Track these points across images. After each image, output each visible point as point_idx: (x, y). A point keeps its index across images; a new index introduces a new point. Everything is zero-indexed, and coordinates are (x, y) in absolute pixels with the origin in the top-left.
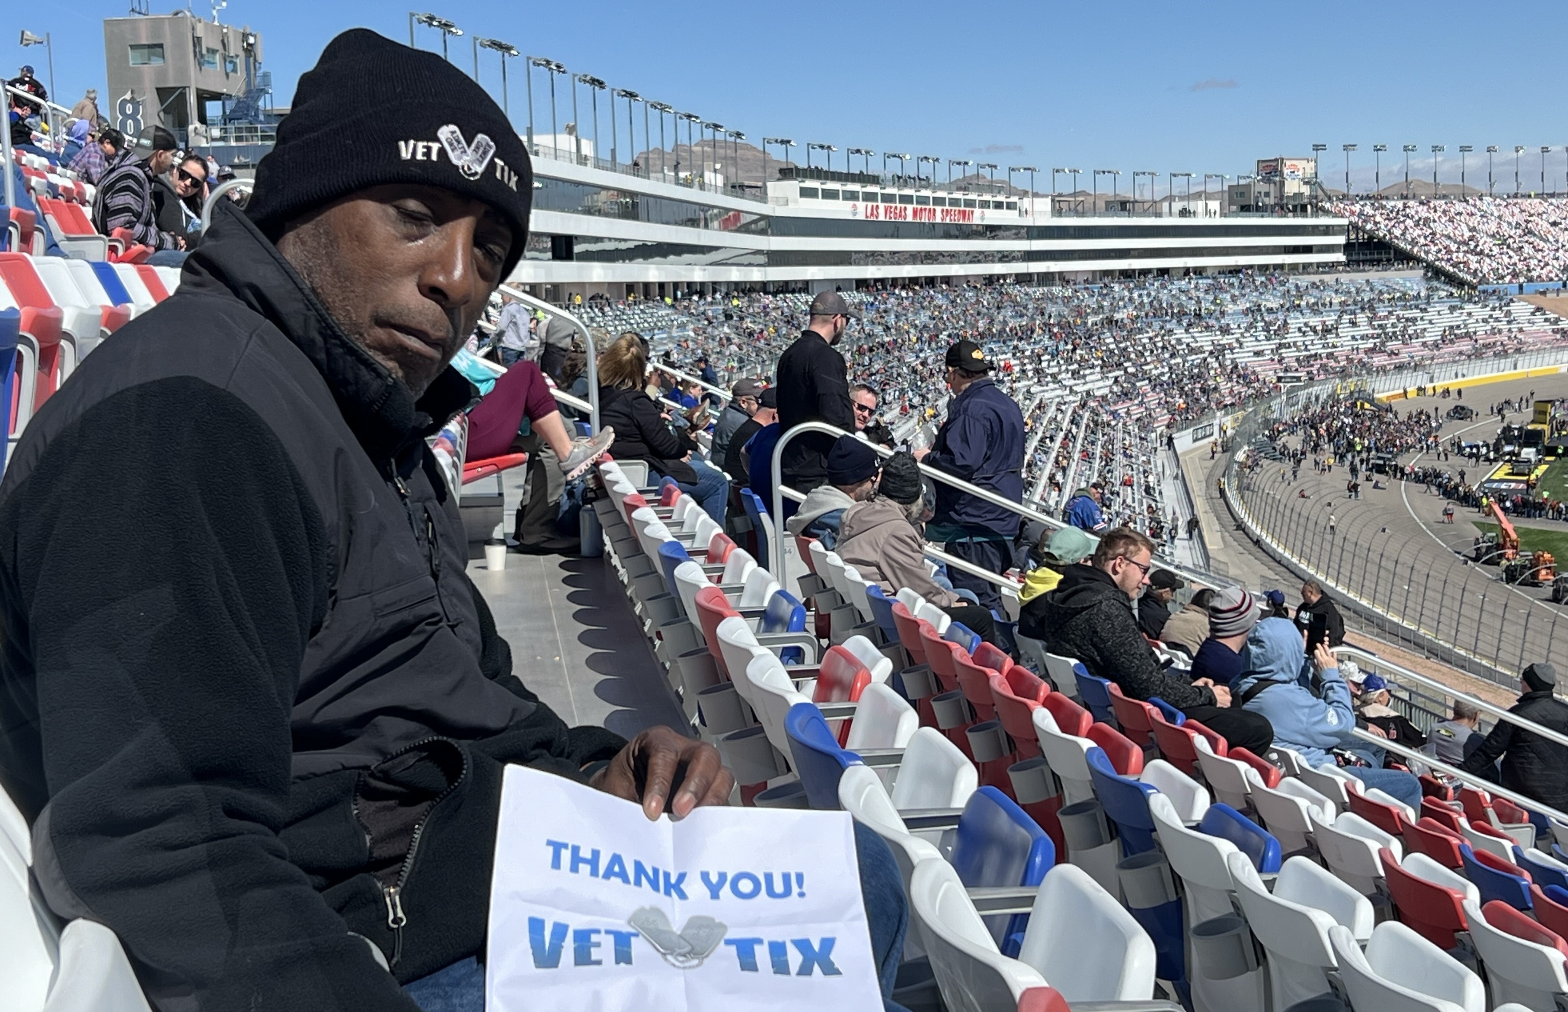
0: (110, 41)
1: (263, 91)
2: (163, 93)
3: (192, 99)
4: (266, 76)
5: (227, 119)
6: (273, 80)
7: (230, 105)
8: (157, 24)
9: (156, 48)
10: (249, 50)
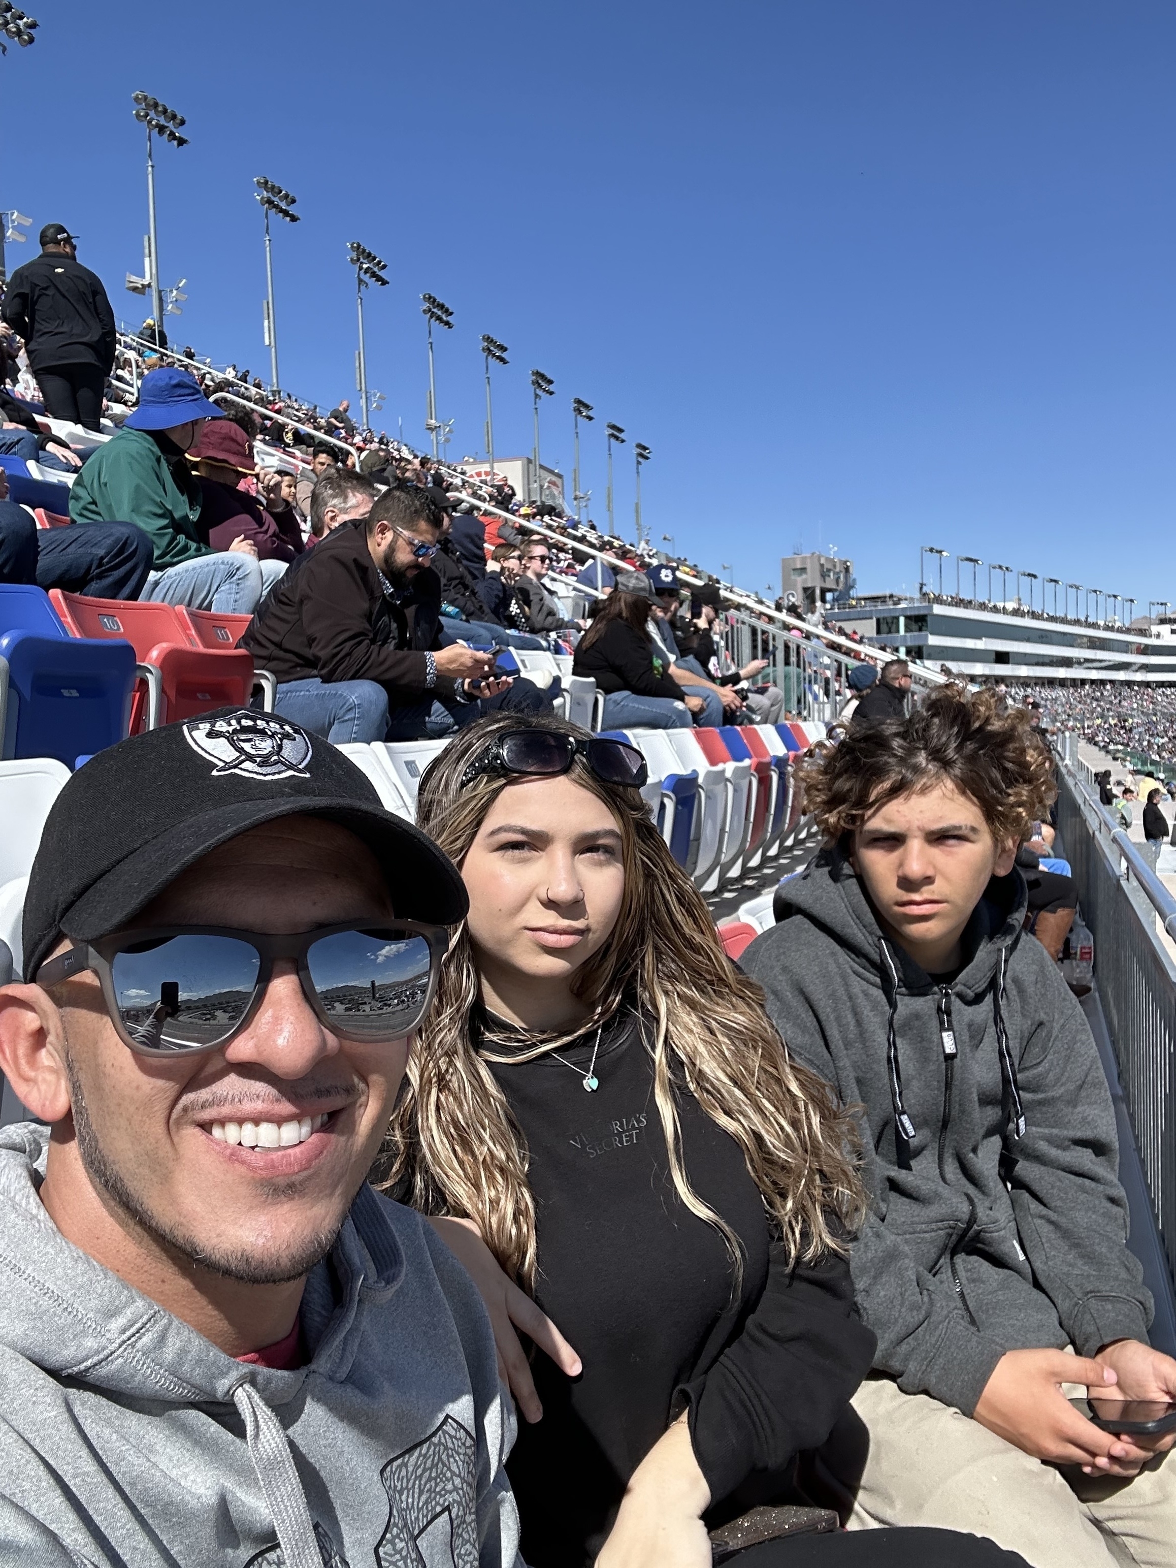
0: (784, 568)
1: (852, 587)
2: (805, 590)
3: (818, 592)
4: (854, 580)
5: (834, 600)
6: (858, 582)
7: (837, 594)
8: (804, 560)
9: (803, 570)
10: (847, 569)
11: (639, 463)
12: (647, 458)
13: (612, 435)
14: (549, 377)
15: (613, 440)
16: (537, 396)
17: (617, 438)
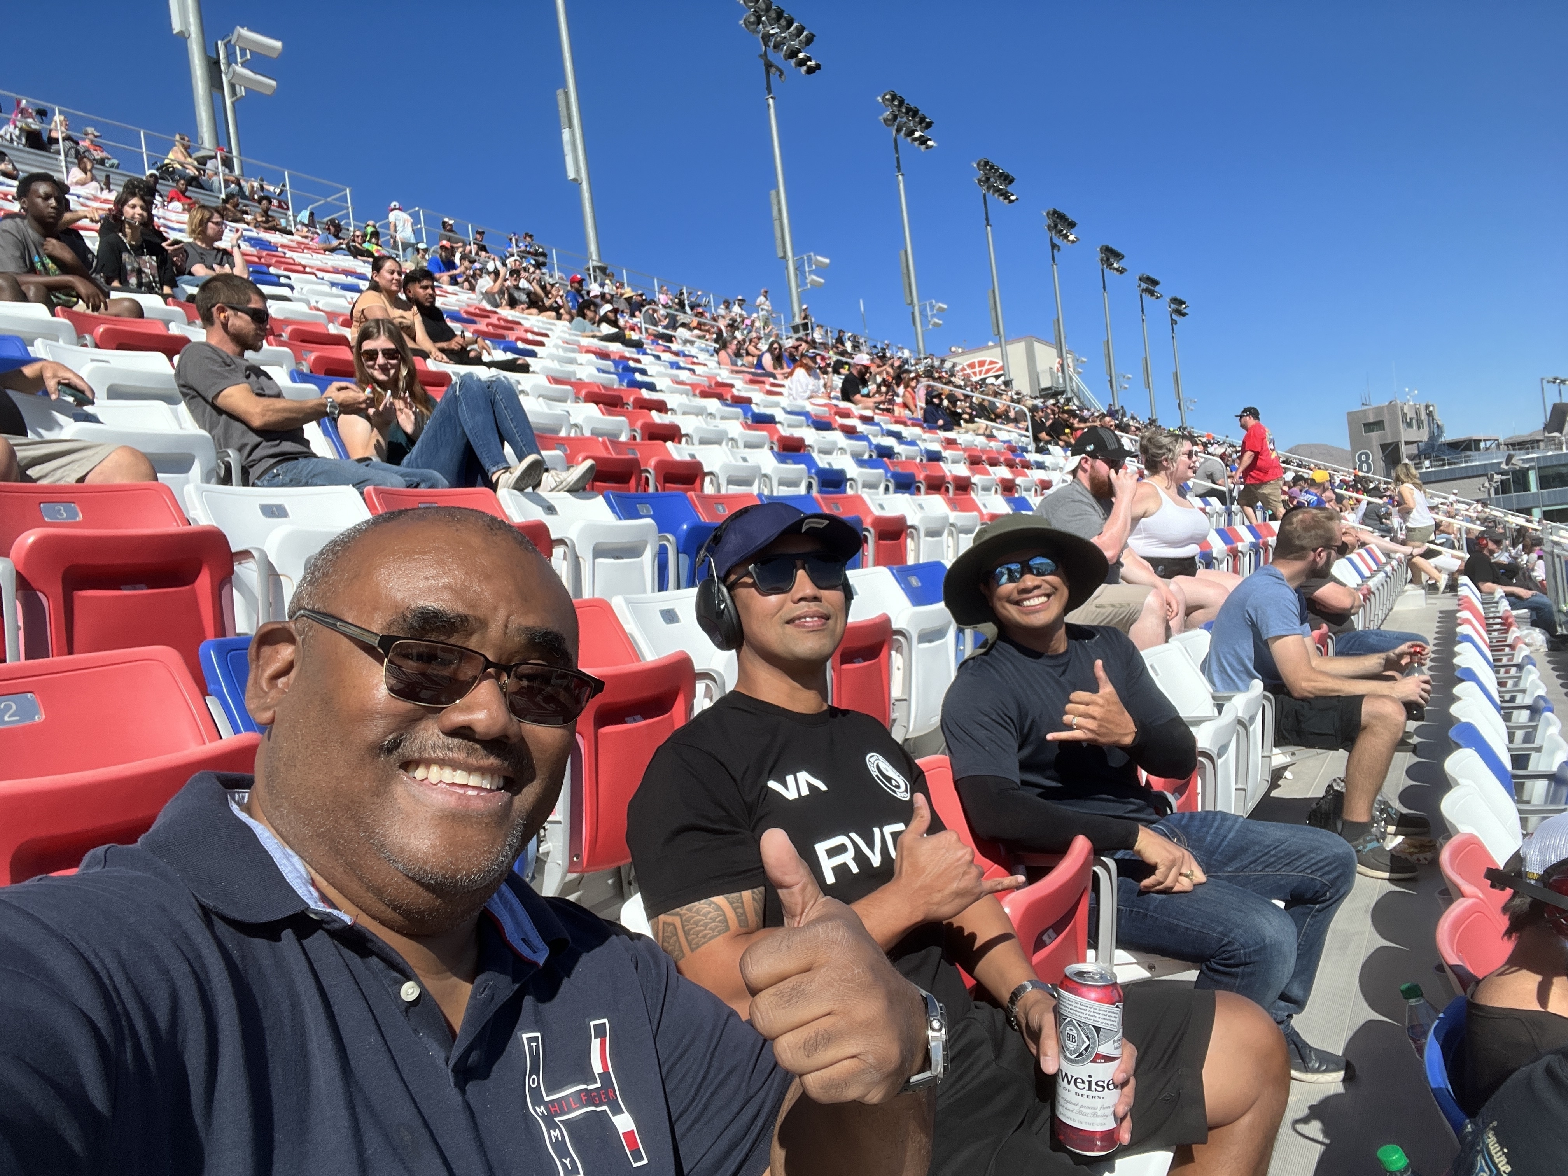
2: (1384, 447)
3: (1403, 448)
9: (1379, 423)
11: (1174, 322)
12: (1184, 315)
13: (1147, 290)
14: (1071, 217)
15: (1146, 296)
16: (1054, 246)
17: (1152, 293)
